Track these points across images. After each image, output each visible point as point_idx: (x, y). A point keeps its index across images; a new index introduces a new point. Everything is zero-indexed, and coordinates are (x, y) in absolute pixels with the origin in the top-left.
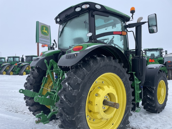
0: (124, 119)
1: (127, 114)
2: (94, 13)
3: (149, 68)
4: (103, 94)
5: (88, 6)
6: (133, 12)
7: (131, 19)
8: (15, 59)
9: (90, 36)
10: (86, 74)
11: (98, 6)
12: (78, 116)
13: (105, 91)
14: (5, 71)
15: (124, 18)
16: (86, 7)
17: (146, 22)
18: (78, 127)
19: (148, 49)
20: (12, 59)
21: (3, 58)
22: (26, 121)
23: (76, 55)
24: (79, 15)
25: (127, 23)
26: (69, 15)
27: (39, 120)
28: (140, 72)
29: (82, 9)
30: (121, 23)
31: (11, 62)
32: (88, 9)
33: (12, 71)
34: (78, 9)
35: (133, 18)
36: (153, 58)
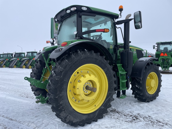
0: (106, 102)
1: (108, 98)
2: (81, 14)
3: (140, 61)
4: (84, 80)
5: (75, 8)
6: (121, 10)
7: (120, 16)
8: (33, 54)
9: (75, 34)
10: (68, 65)
11: (84, 8)
12: (61, 95)
13: (86, 78)
14: (24, 65)
15: (113, 17)
16: (74, 9)
17: (132, 19)
18: (61, 103)
19: (161, 43)
20: (30, 54)
21: (23, 53)
22: (33, 103)
23: (60, 50)
24: (71, 16)
25: (116, 20)
26: (63, 16)
27: (38, 101)
28: (126, 64)
29: (71, 11)
30: (111, 20)
31: (30, 56)
32: (76, 10)
33: (30, 65)
34: (68, 11)
35: (121, 16)
36: (165, 52)
